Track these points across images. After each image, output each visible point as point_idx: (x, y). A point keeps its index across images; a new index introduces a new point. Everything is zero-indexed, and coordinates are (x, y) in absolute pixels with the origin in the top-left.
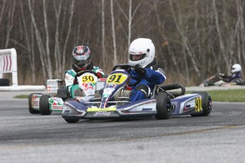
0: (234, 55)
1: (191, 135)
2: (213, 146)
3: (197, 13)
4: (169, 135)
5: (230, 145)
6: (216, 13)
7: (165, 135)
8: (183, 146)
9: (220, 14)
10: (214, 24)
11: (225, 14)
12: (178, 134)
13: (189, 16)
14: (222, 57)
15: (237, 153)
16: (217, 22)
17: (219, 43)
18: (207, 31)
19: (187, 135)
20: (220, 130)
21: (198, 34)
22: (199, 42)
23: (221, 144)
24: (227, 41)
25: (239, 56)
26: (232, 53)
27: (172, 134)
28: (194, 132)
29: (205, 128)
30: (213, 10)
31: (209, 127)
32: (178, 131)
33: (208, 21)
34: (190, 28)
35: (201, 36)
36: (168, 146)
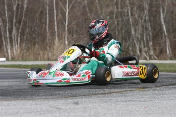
0: (141, 38)
1: (112, 94)
2: (128, 103)
3: (116, 8)
4: (96, 94)
5: (141, 102)
6: (129, 8)
7: (93, 94)
8: (107, 103)
9: (132, 8)
10: (128, 16)
11: (135, 9)
12: (102, 94)
13: (110, 10)
14: (133, 40)
15: (146, 108)
16: (130, 14)
17: (131, 30)
18: (122, 21)
19: (109, 95)
20: (133, 92)
21: (116, 23)
22: (116, 28)
23: (134, 101)
24: (137, 28)
25: (145, 39)
26: (140, 36)
27: (98, 94)
28: (114, 92)
29: (122, 90)
30: (126, 6)
31: (125, 89)
32: (103, 92)
33: (123, 14)
34: (110, 18)
35: (118, 24)
36: (96, 103)
